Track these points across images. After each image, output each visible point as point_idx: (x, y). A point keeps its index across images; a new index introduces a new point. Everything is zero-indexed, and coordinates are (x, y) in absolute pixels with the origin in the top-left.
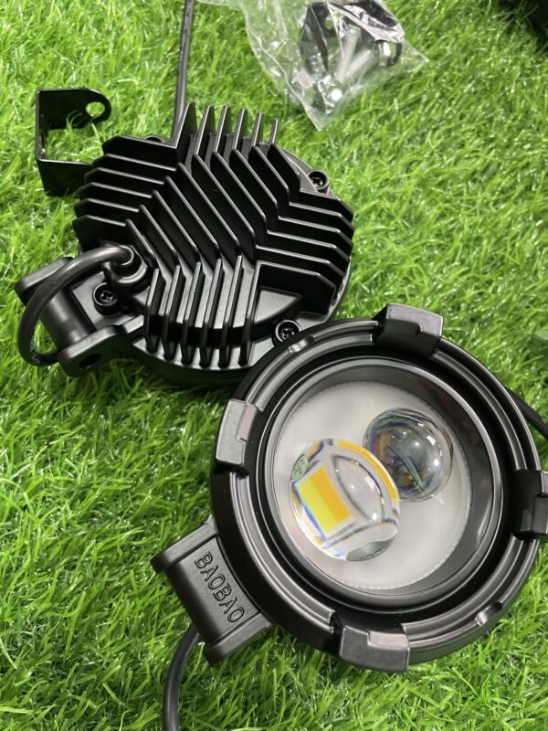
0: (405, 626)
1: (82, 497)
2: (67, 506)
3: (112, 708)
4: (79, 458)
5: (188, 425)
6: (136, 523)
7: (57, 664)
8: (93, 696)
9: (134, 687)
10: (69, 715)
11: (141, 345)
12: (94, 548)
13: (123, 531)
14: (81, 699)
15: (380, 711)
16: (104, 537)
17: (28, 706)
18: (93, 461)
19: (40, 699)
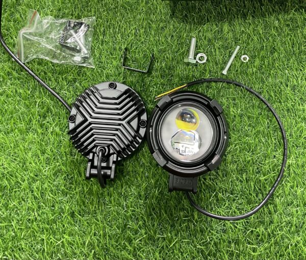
0: (216, 153)
1: (140, 196)
2: (140, 201)
3: (189, 221)
4: (131, 191)
5: (142, 158)
6: (156, 188)
7: (172, 226)
8: (184, 223)
9: (188, 213)
10: (183, 231)
11: (119, 159)
12: (154, 201)
13: (155, 192)
14: (182, 226)
15: (230, 165)
16: (153, 197)
17: (176, 239)
18: (134, 187)
19: (176, 235)
